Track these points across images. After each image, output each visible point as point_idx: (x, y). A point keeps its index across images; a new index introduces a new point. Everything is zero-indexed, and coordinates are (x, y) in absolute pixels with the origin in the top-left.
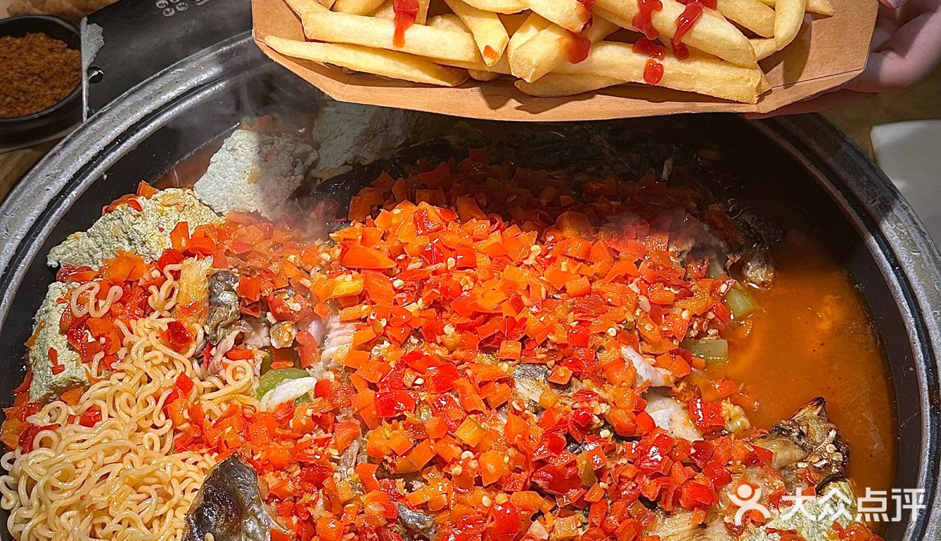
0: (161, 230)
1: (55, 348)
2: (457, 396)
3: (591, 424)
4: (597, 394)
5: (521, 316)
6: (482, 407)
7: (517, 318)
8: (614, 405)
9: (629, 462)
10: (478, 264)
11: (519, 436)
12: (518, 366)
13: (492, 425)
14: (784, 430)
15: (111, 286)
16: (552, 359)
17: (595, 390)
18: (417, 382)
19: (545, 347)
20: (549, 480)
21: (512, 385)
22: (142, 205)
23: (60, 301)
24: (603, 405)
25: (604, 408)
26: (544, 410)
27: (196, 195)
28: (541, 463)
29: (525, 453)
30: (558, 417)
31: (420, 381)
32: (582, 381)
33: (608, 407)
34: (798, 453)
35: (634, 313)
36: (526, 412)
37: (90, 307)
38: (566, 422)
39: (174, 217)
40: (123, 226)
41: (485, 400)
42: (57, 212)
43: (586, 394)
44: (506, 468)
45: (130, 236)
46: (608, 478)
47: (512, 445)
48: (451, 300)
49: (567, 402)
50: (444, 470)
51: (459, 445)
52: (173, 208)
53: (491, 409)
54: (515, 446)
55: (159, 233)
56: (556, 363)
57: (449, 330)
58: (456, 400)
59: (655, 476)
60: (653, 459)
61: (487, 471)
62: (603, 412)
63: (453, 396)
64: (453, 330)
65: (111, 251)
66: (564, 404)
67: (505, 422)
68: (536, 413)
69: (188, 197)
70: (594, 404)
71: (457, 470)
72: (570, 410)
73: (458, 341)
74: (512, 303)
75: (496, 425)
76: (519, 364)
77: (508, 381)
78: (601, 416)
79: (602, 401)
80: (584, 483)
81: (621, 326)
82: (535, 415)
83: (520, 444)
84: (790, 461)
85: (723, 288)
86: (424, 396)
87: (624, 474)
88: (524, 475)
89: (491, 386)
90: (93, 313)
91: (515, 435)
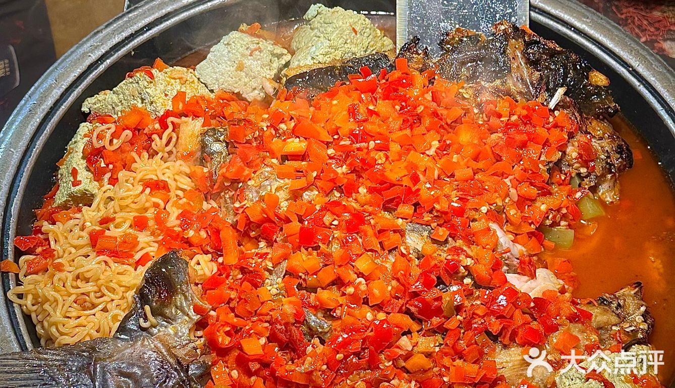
0: (166, 95)
1: (77, 168)
2: (361, 238)
3: (457, 272)
4: (465, 251)
5: (417, 187)
6: (378, 247)
7: (414, 189)
8: (477, 261)
9: (482, 304)
10: (390, 149)
11: (402, 272)
12: (410, 224)
13: (382, 262)
14: (606, 300)
15: (124, 130)
16: (435, 222)
17: (465, 248)
18: (333, 223)
19: (432, 213)
20: (419, 307)
21: (403, 235)
22: (155, 76)
23: (85, 136)
24: (469, 259)
25: (469, 262)
26: (423, 256)
27: (196, 74)
28: (415, 295)
29: (404, 286)
30: (433, 263)
31: (336, 223)
32: (456, 242)
33: (473, 261)
34: (614, 319)
35: (503, 200)
36: (410, 256)
37: (106, 142)
38: (439, 267)
39: (177, 87)
40: (139, 88)
41: (381, 243)
42: (94, 73)
43: (457, 250)
44: (388, 295)
45: (143, 97)
46: (464, 313)
47: (395, 278)
48: (367, 170)
49: (442, 254)
50: (342, 289)
51: (356, 273)
52: (178, 80)
53: (384, 250)
54: (398, 280)
55: (164, 98)
56: (438, 225)
57: (363, 190)
58: (360, 240)
59: (500, 317)
60: (500, 304)
61: (373, 295)
62: (468, 264)
63: (358, 237)
64: (365, 191)
65: (128, 106)
66: (440, 255)
67: (393, 261)
68: (418, 259)
69: (190, 75)
70: (462, 257)
71: (351, 290)
72: (444, 259)
73: (368, 200)
74: (411, 178)
75: (386, 262)
76: (411, 222)
77: (401, 232)
78: (466, 267)
79: (468, 256)
80: (445, 314)
81: (492, 207)
82: (416, 260)
83: (401, 278)
84: (607, 323)
85: (578, 195)
86: (337, 234)
87: (476, 312)
88: (401, 302)
89: (387, 233)
90: (107, 146)
91: (399, 271)
